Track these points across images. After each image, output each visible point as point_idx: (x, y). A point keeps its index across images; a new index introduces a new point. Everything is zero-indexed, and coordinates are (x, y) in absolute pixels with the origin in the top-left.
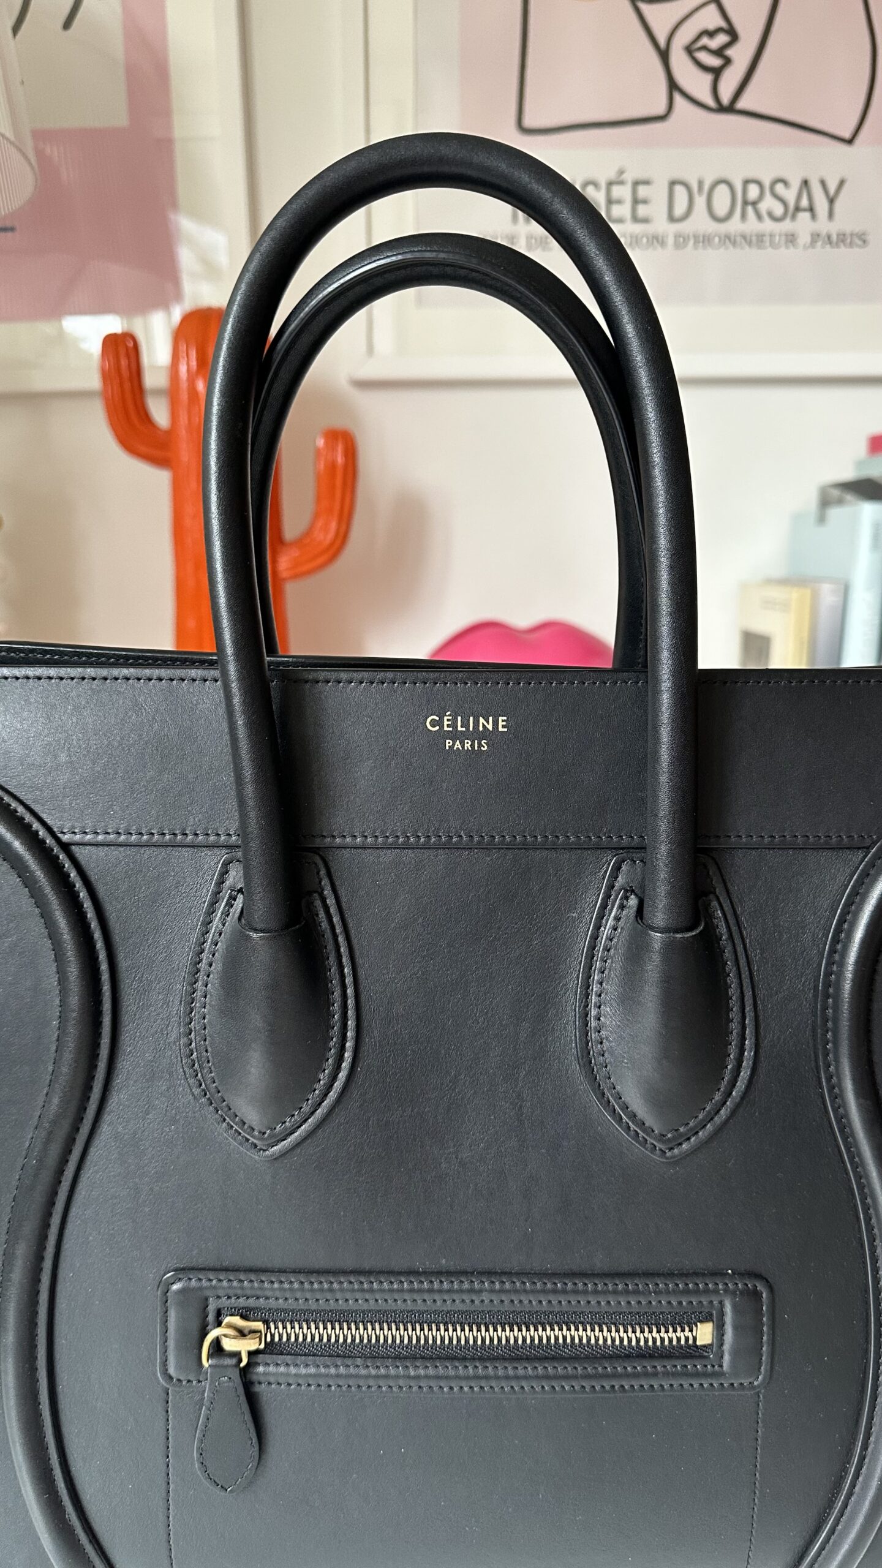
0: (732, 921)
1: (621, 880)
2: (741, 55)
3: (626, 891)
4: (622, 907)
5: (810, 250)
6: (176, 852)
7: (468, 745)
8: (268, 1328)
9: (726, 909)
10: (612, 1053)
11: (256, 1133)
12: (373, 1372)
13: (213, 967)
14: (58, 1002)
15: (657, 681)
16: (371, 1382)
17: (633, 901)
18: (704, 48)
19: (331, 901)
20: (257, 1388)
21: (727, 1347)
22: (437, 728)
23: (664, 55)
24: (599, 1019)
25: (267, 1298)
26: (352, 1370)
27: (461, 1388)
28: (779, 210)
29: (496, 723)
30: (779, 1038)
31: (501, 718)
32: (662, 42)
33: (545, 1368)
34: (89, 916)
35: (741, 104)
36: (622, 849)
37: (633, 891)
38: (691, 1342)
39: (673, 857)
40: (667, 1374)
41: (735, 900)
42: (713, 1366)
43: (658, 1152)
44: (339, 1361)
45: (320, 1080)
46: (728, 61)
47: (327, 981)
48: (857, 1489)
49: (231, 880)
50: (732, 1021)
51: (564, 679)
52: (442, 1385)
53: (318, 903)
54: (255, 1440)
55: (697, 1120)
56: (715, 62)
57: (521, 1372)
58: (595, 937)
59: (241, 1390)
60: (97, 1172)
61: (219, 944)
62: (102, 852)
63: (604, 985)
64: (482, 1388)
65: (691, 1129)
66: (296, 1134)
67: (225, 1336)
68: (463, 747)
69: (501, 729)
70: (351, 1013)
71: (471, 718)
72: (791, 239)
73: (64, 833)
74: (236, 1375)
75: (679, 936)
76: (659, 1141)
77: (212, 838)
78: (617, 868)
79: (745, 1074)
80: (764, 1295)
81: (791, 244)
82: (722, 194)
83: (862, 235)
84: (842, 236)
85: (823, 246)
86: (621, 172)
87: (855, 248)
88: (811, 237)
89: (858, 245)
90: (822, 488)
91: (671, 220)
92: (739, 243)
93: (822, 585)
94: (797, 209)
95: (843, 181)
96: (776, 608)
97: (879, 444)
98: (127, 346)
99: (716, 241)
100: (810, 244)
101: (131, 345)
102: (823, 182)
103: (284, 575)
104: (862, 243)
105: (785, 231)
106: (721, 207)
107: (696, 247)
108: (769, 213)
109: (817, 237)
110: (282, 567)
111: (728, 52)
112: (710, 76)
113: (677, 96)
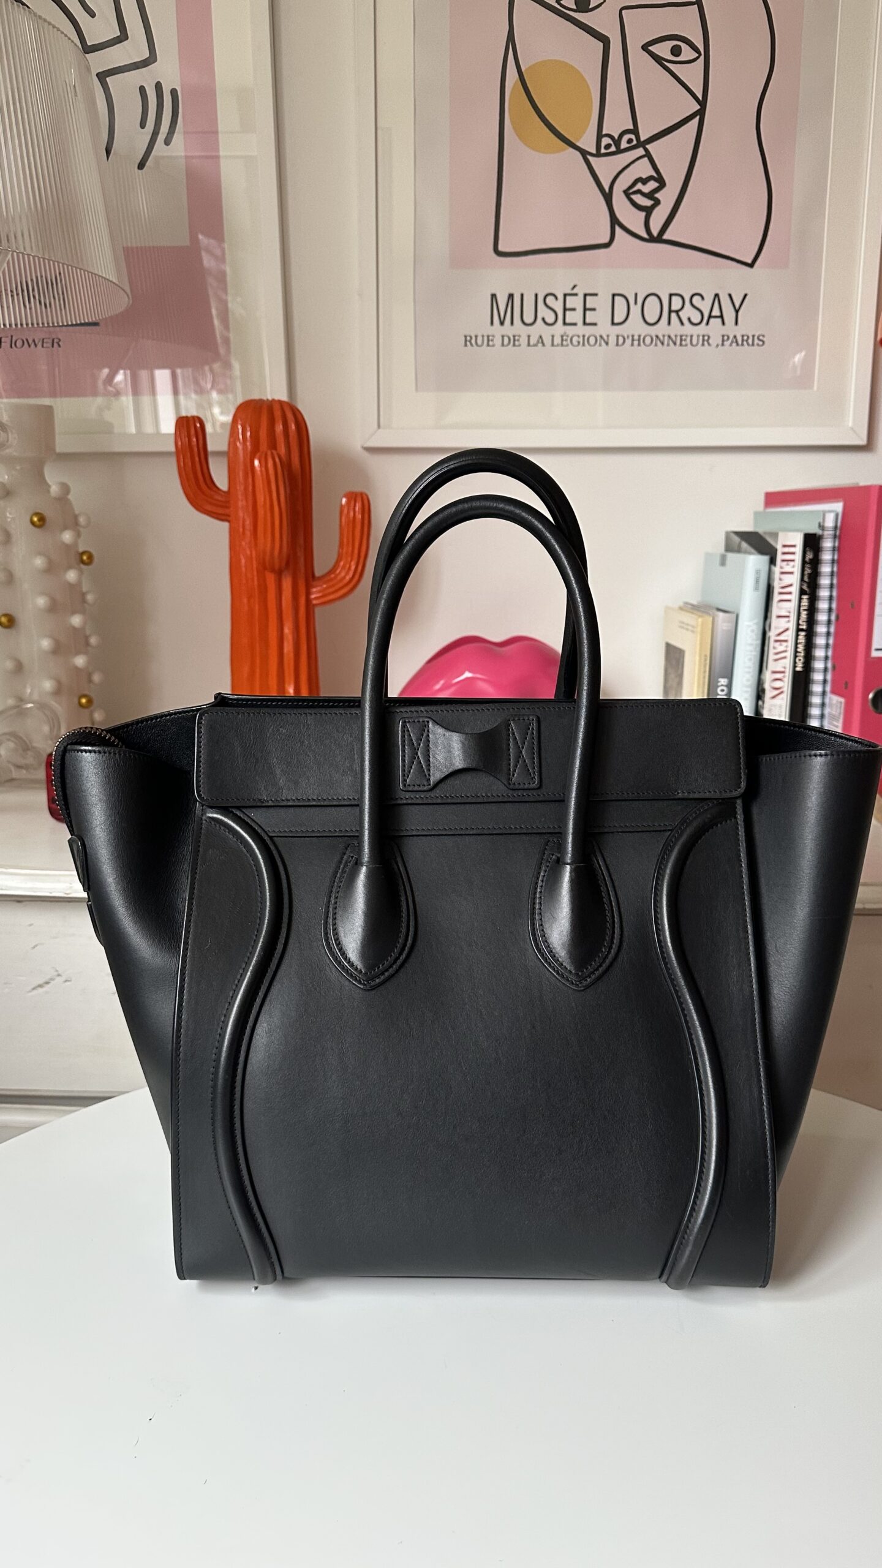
2: (667, 197)
5: (720, 347)
18: (639, 192)
23: (608, 197)
28: (696, 318)
32: (607, 188)
35: (666, 236)
46: (657, 202)
56: (648, 203)
72: (706, 340)
81: (706, 343)
82: (652, 305)
83: (761, 338)
84: (745, 338)
85: (731, 345)
86: (574, 287)
87: (756, 347)
88: (721, 338)
89: (758, 345)
90: (728, 535)
91: (613, 323)
92: (666, 343)
93: (721, 614)
94: (710, 317)
95: (745, 295)
96: (687, 629)
97: (773, 499)
98: (195, 426)
99: (648, 340)
100: (720, 343)
101: (198, 425)
102: (730, 296)
103: (314, 602)
104: (761, 343)
105: (701, 333)
106: (652, 315)
107: (632, 345)
108: (689, 319)
109: (726, 338)
110: (313, 596)
111: (657, 195)
112: (644, 214)
113: (617, 229)
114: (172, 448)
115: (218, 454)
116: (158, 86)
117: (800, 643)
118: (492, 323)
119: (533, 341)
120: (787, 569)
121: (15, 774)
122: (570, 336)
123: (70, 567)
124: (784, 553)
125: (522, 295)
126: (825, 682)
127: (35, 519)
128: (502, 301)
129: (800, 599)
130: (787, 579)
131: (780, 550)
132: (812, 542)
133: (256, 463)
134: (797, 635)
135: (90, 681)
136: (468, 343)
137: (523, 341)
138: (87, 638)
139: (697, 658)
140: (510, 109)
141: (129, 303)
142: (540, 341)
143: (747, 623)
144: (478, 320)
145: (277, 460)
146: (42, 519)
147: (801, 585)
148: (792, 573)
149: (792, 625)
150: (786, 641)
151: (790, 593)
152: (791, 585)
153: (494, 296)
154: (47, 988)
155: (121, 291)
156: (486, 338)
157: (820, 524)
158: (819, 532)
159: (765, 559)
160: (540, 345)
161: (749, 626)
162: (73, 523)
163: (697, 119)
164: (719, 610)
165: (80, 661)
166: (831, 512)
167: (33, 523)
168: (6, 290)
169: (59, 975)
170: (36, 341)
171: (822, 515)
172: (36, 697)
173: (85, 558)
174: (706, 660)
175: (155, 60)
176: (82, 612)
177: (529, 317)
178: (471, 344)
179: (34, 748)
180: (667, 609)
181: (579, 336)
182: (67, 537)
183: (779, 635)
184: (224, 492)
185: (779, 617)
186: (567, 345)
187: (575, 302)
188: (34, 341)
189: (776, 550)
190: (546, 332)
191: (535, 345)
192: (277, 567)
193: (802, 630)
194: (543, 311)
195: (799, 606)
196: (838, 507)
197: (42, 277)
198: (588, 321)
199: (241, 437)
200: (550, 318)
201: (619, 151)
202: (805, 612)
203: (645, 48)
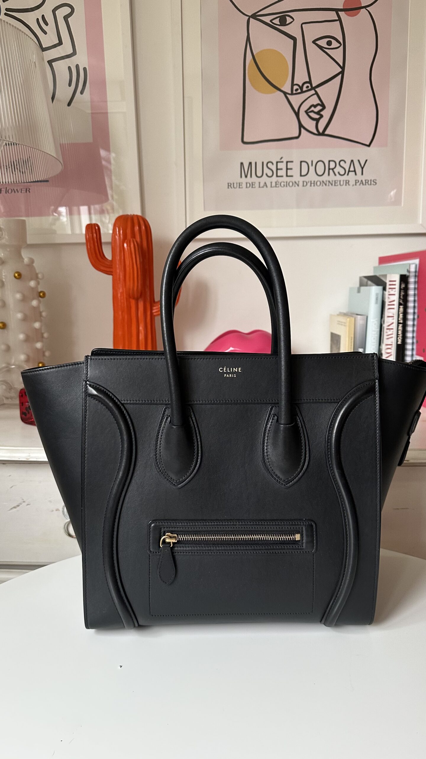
0: (302, 423)
1: (272, 412)
2: (326, 114)
3: (274, 415)
4: (273, 419)
5: (355, 186)
6: (152, 406)
7: (230, 376)
8: (178, 536)
9: (301, 419)
10: (271, 459)
11: (175, 481)
12: (207, 548)
13: (162, 437)
14: (121, 446)
15: (280, 358)
16: (206, 552)
17: (276, 418)
18: (312, 111)
19: (194, 419)
20: (175, 554)
21: (304, 541)
22: (222, 371)
23: (297, 114)
24: (267, 450)
25: (178, 528)
26: (201, 548)
27: (231, 553)
28: (342, 172)
29: (238, 370)
30: (316, 454)
31: (239, 368)
32: (296, 110)
33: (254, 547)
34: (129, 423)
35: (327, 132)
36: (273, 403)
37: (276, 415)
38: (294, 539)
39: (286, 405)
40: (288, 549)
41: (304, 417)
42: (301, 546)
43: (283, 485)
44: (197, 545)
45: (192, 467)
46: (322, 116)
47: (193, 440)
48: (342, 584)
49: (167, 413)
50: (303, 449)
51: (256, 357)
52: (226, 552)
53: (190, 419)
54: (174, 569)
55: (294, 476)
56: (317, 116)
57: (247, 548)
58: (266, 428)
59: (171, 554)
60: (131, 494)
61: (164, 430)
62: (132, 406)
63: (268, 440)
64: (237, 553)
65: (292, 479)
66: (185, 481)
67: (167, 538)
68: (229, 376)
69: (239, 371)
70: (200, 449)
71: (231, 368)
72: (347, 182)
73: (122, 401)
74: (169, 549)
75: (287, 426)
76: (283, 482)
77: (161, 402)
78: (272, 409)
79: (306, 464)
80: (314, 526)
81: (347, 184)
82: (320, 166)
83: (375, 181)
84: (367, 181)
85: (360, 185)
86: (281, 158)
87: (372, 186)
88: (355, 181)
89: (373, 184)
90: (361, 278)
91: (301, 176)
92: (327, 184)
93: (359, 316)
94: (349, 171)
95: (366, 161)
96: (342, 325)
97: (383, 260)
98: (95, 228)
99: (318, 183)
100: (354, 184)
101: (97, 228)
102: (359, 161)
103: (155, 314)
104: (375, 184)
105: (345, 179)
106: (320, 171)
107: (311, 186)
108: (339, 173)
109: (357, 181)
110: (154, 311)
111: (322, 113)
112: (315, 122)
113: (302, 129)
114: (84, 241)
115: (107, 243)
116: (77, 67)
117: (399, 330)
118: (241, 177)
119: (262, 185)
120: (392, 293)
121: (5, 401)
122: (280, 182)
123: (33, 299)
124: (390, 285)
125: (256, 163)
126: (413, 349)
127: (16, 275)
128: (246, 166)
129: (399, 308)
130: (392, 298)
131: (388, 283)
132: (404, 279)
133: (125, 245)
134: (398, 326)
135: (44, 355)
136: (230, 187)
137: (257, 185)
138: (42, 334)
139: (347, 339)
140: (248, 73)
141: (62, 169)
142: (265, 185)
143: (372, 320)
144: (234, 175)
145: (135, 243)
146: (20, 275)
147: (399, 301)
148: (394, 295)
149: (395, 321)
150: (392, 329)
151: (394, 305)
152: (394, 301)
153: (242, 164)
154: (18, 508)
155: (58, 162)
156: (238, 184)
157: (407, 270)
158: (407, 274)
159: (380, 288)
160: (265, 187)
161: (374, 322)
162: (35, 277)
163: (340, 75)
164: (357, 315)
165: (39, 345)
166: (413, 264)
167: (15, 277)
168: (3, 166)
169: (24, 502)
170: (18, 190)
171: (409, 265)
172: (17, 363)
173: (41, 294)
174: (351, 340)
175: (76, 54)
176: (41, 321)
177: (259, 173)
178: (231, 188)
179: (15, 388)
180: (331, 316)
181: (284, 182)
182: (32, 284)
183: (389, 326)
184: (110, 261)
185: (388, 317)
186: (278, 187)
187: (281, 166)
188: (17, 190)
189: (386, 283)
190: (268, 180)
191: (263, 187)
192: (136, 296)
193: (400, 323)
194: (266, 170)
195: (399, 311)
196: (417, 261)
197: (21, 159)
198: (289, 174)
199: (118, 233)
200: (270, 174)
201: (302, 92)
202: (402, 314)
203: (314, 42)
